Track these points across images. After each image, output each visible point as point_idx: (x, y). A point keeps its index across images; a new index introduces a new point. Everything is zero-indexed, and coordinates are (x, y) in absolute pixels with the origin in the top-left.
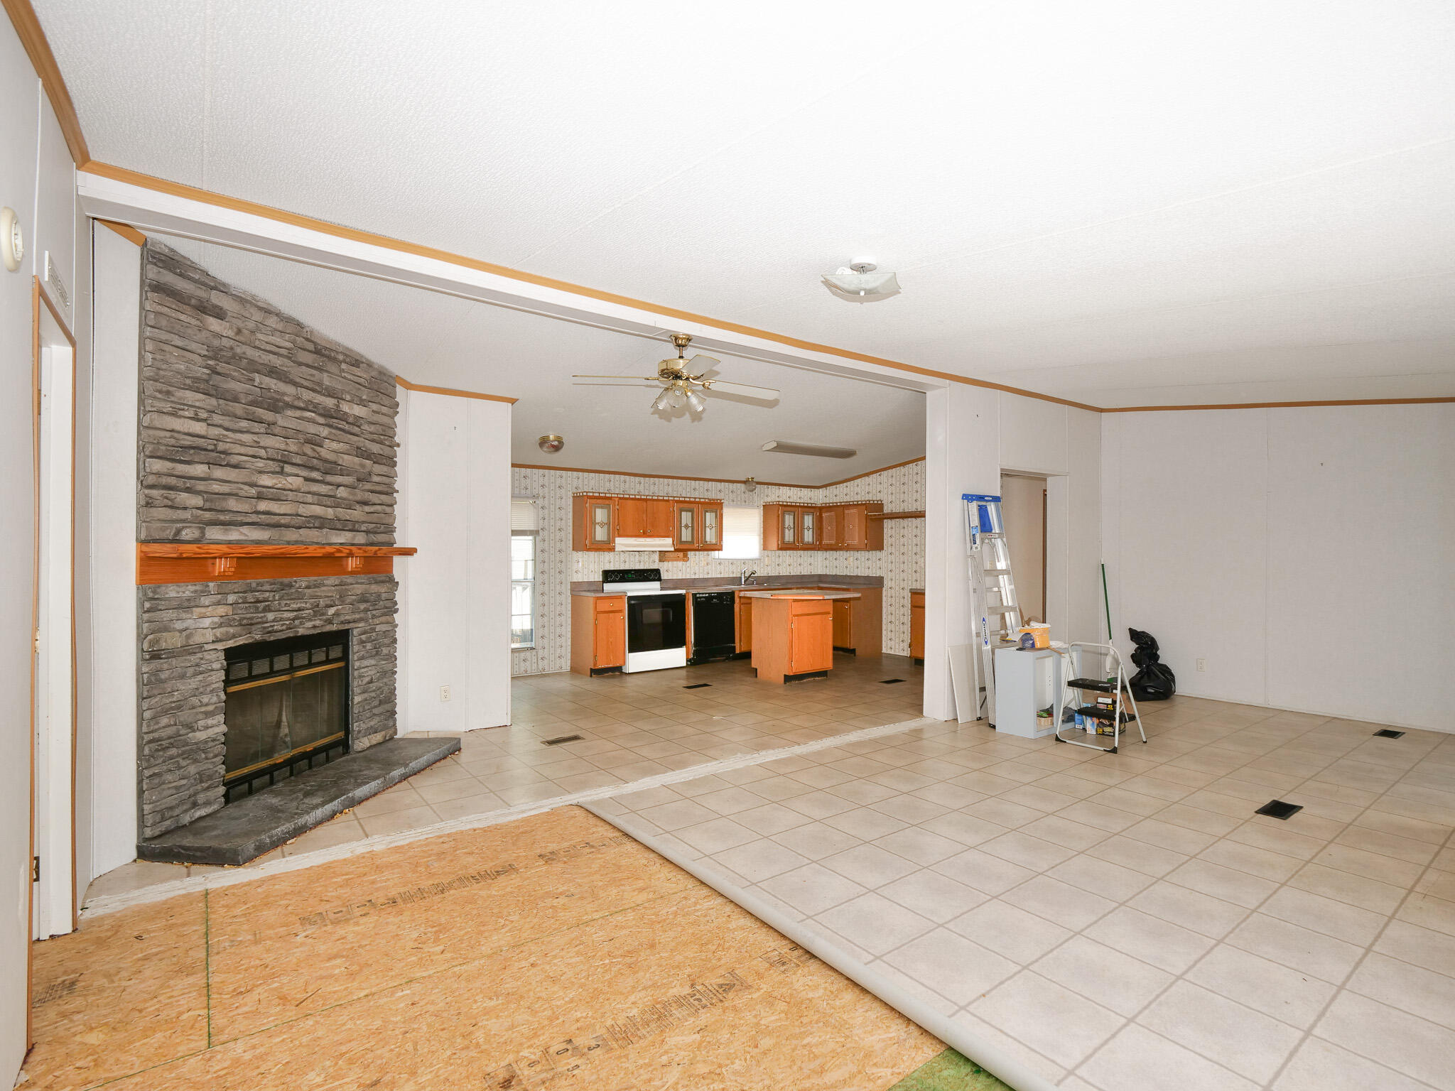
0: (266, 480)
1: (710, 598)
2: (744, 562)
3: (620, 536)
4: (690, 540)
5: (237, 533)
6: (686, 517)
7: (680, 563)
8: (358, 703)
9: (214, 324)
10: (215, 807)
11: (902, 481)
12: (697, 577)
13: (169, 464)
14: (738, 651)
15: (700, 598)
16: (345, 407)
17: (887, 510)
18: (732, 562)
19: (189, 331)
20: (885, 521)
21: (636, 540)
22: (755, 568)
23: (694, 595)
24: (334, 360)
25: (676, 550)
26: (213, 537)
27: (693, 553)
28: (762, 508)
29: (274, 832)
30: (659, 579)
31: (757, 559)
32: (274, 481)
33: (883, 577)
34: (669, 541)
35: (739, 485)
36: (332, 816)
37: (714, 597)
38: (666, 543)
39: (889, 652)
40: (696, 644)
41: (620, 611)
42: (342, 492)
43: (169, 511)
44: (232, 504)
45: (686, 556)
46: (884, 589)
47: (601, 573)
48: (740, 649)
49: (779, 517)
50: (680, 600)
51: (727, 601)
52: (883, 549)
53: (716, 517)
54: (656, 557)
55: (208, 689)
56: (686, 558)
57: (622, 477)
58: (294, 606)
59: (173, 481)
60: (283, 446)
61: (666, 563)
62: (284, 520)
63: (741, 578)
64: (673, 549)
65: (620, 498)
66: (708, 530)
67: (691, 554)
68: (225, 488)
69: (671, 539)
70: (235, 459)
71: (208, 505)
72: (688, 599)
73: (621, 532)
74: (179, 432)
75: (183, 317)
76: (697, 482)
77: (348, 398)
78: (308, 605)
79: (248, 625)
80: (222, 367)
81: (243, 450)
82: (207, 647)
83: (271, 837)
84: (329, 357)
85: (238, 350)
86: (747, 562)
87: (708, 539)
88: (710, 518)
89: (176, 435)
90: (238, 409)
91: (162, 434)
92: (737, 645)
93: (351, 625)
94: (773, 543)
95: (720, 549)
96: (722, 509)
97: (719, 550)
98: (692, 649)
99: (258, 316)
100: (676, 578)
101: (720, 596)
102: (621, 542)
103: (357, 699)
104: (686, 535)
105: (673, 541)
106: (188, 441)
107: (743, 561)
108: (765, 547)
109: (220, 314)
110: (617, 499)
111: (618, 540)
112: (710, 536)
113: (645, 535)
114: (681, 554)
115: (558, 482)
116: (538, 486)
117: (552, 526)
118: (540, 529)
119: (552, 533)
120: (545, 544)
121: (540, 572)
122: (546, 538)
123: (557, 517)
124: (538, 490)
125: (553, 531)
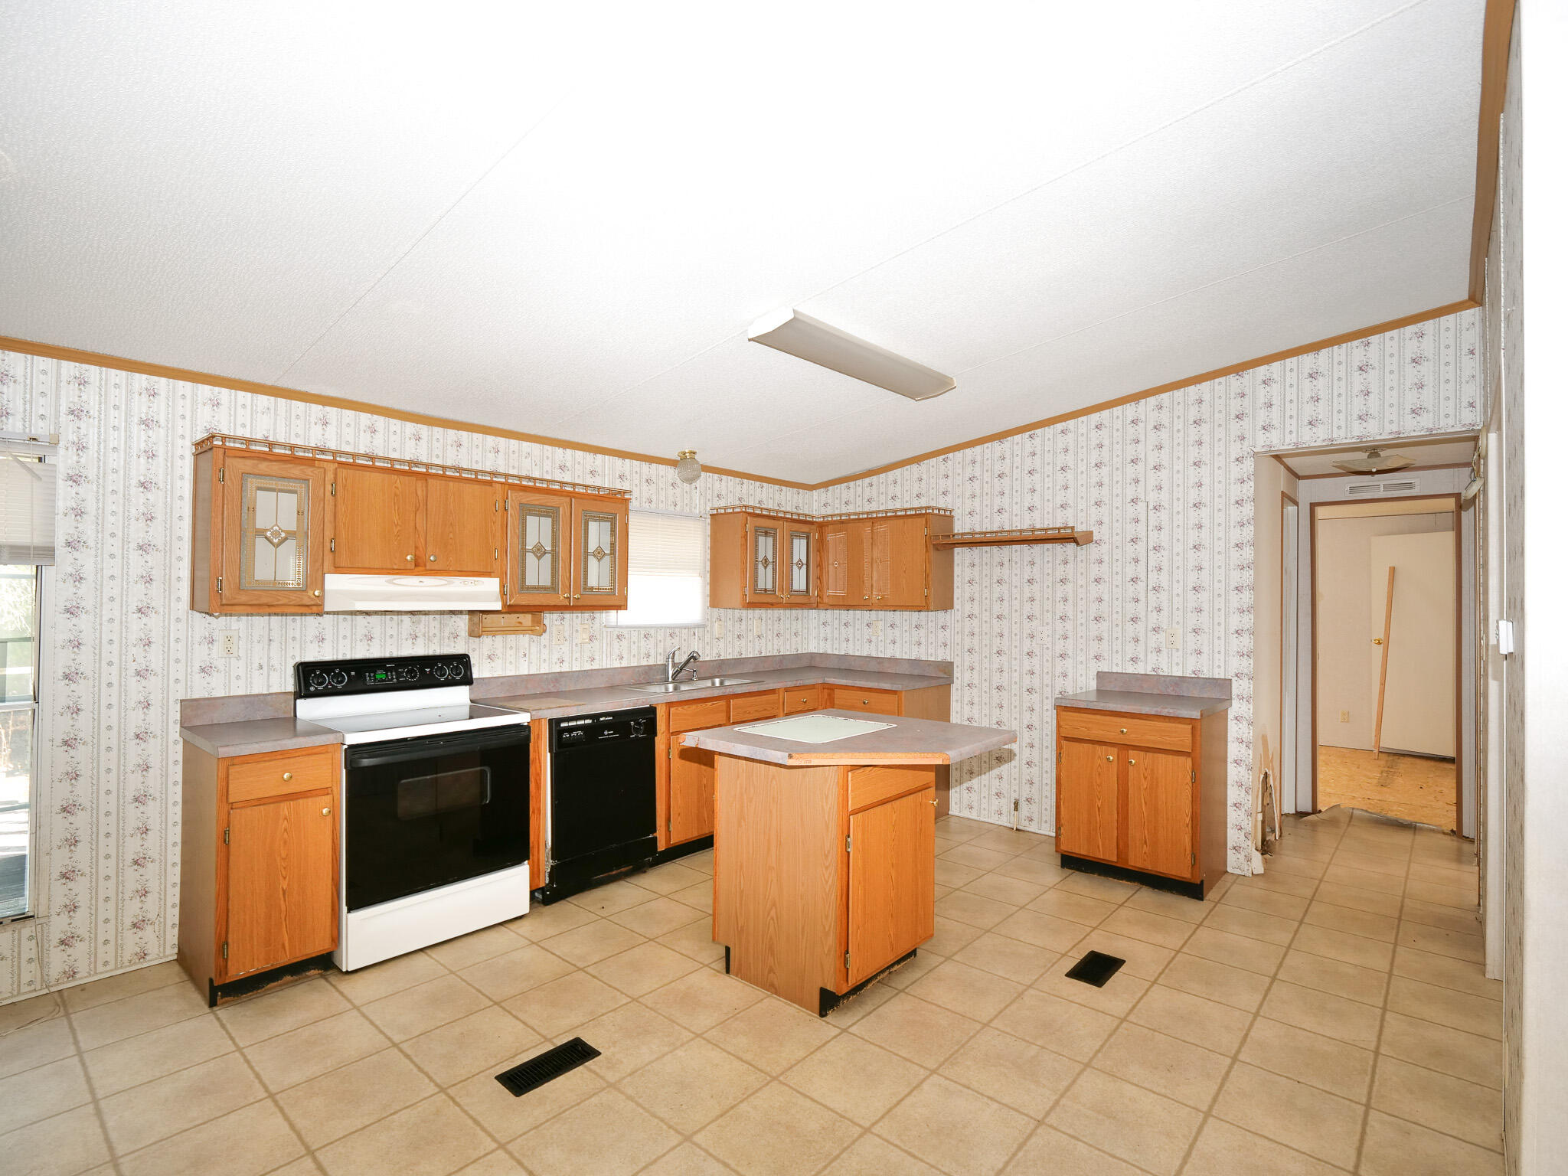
1: (597, 724)
2: (672, 631)
3: (338, 569)
4: (548, 583)
6: (538, 530)
7: (524, 639)
11: (997, 471)
12: (565, 668)
14: (661, 846)
15: (570, 730)
17: (958, 528)
18: (646, 633)
20: (957, 550)
21: (390, 582)
22: (695, 646)
23: (554, 723)
25: (510, 609)
27: (555, 616)
28: (709, 521)
30: (467, 680)
31: (698, 626)
33: (952, 663)
34: (492, 585)
35: (662, 467)
37: (607, 726)
38: (485, 593)
39: (966, 814)
40: (557, 851)
41: (325, 791)
45: (539, 622)
46: (954, 687)
47: (291, 671)
48: (668, 839)
49: (745, 537)
50: (515, 742)
51: (637, 731)
52: (952, 607)
53: (613, 531)
54: (463, 622)
56: (539, 629)
57: (365, 418)
61: (487, 640)
63: (665, 666)
64: (498, 606)
65: (341, 463)
66: (593, 563)
67: (550, 619)
69: (497, 580)
72: (538, 736)
73: (343, 561)
76: (569, 451)
86: (677, 631)
87: (592, 582)
88: (598, 534)
92: (660, 834)
94: (734, 590)
95: (621, 605)
96: (627, 514)
97: (618, 607)
98: (546, 863)
100: (512, 673)
101: (621, 720)
102: (341, 587)
104: (538, 572)
105: (503, 586)
107: (669, 631)
108: (715, 600)
110: (332, 467)
111: (335, 583)
112: (597, 575)
113: (419, 567)
114: (527, 619)
115: (140, 407)
116: (57, 412)
117: (113, 535)
118: (59, 542)
119: (112, 556)
120: (84, 589)
121: (60, 675)
122: (88, 571)
123: (133, 511)
124: (57, 424)
125: (117, 551)
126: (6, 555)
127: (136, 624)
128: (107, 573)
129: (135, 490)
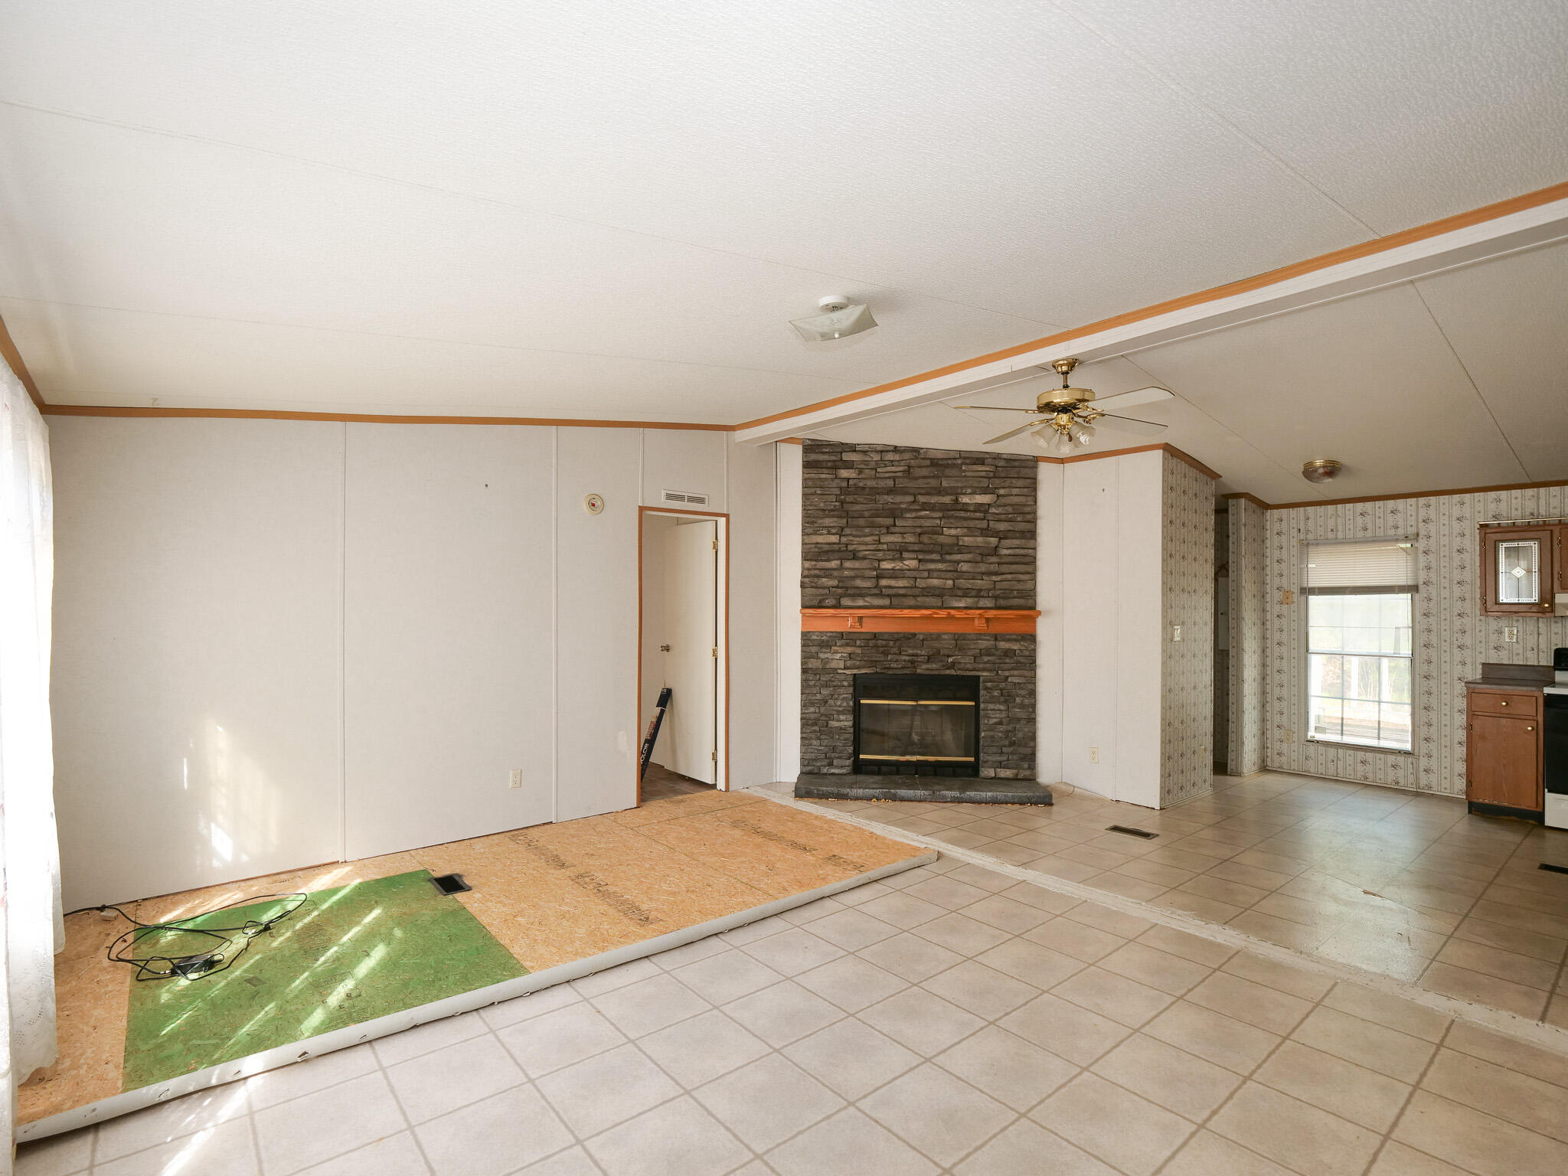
0: (885, 565)
5: (862, 601)
8: (983, 737)
9: (844, 473)
10: (844, 771)
13: (814, 563)
16: (965, 499)
19: (826, 483)
24: (954, 466)
26: (846, 604)
29: (821, 788)
32: (893, 565)
36: (869, 799)
42: (965, 567)
43: (814, 590)
44: (859, 583)
47: (1550, 653)
55: (841, 697)
58: (910, 652)
59: (817, 572)
60: (900, 540)
62: (902, 592)
68: (852, 573)
70: (861, 554)
71: (841, 585)
74: (821, 544)
75: (823, 476)
77: (969, 491)
78: (923, 653)
79: (873, 663)
80: (849, 499)
81: (864, 548)
82: (839, 671)
83: (818, 790)
84: (947, 466)
85: (861, 484)
89: (818, 545)
90: (861, 521)
91: (809, 546)
93: (980, 674)
99: (877, 457)
103: (983, 734)
106: (826, 547)
109: (849, 465)
115: (1456, 512)
116: (1418, 522)
117: (1445, 578)
118: (1421, 582)
119: (1445, 588)
120: (1432, 604)
121: (1422, 645)
122: (1434, 596)
123: (1455, 565)
124: (1417, 527)
125: (1447, 585)
126: (1397, 590)
127: (1458, 622)
128: (1443, 596)
129: (1455, 554)
